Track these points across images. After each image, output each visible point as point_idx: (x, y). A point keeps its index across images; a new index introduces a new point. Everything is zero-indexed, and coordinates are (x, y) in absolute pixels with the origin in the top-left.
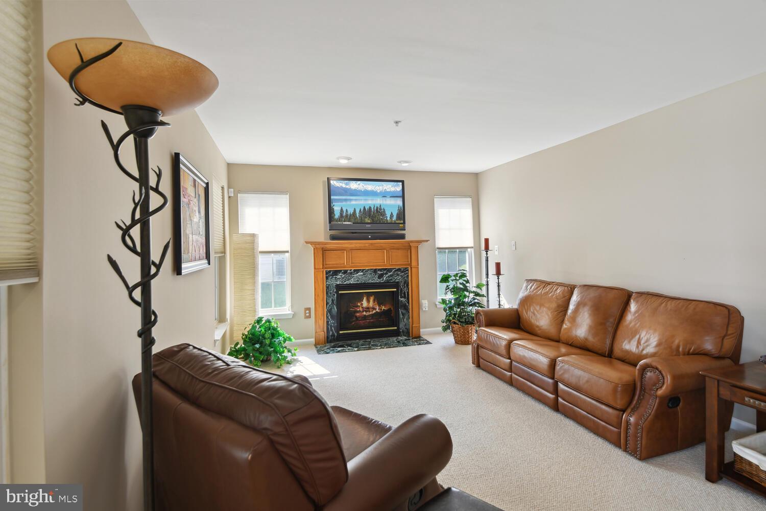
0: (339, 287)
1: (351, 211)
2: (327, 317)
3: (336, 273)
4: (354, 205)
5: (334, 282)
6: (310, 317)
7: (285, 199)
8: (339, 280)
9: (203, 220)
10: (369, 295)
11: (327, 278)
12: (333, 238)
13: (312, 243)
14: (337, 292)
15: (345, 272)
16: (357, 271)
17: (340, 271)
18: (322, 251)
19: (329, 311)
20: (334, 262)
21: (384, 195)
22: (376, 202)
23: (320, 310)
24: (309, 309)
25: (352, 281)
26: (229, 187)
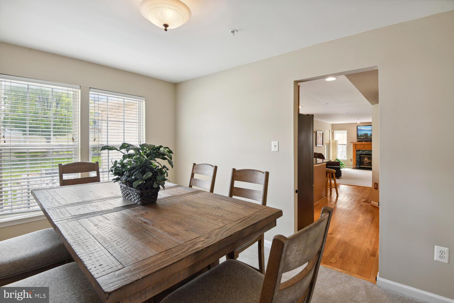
0: (360, 154)
1: (362, 134)
2: (356, 162)
3: (359, 150)
4: (362, 133)
5: (359, 153)
6: (352, 161)
7: (346, 131)
8: (360, 152)
9: (322, 139)
10: (366, 157)
11: (356, 152)
12: (358, 141)
13: (352, 143)
14: (360, 156)
15: (362, 150)
16: (366, 150)
17: (360, 150)
18: (355, 145)
19: (357, 160)
20: (358, 148)
21: (368, 130)
22: (366, 132)
23: (354, 160)
24: (352, 159)
25: (364, 153)
26: (332, 129)
